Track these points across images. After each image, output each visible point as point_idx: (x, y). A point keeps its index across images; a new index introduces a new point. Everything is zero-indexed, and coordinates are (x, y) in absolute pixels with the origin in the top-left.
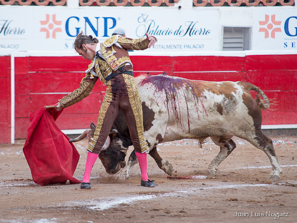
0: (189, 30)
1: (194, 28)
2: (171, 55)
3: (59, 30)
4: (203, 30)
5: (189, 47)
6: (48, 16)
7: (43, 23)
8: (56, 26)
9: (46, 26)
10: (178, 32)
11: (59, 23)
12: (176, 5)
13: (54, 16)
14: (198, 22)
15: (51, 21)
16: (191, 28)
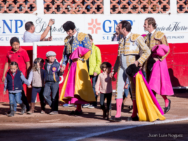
0: (175, 27)
1: (178, 26)
2: (172, 43)
3: (99, 28)
4: (183, 27)
5: (175, 37)
6: (92, 20)
7: (90, 24)
8: (97, 26)
9: (92, 26)
10: (168, 29)
11: (99, 24)
12: (167, 12)
13: (96, 20)
14: (180, 22)
15: (94, 23)
16: (176, 26)
